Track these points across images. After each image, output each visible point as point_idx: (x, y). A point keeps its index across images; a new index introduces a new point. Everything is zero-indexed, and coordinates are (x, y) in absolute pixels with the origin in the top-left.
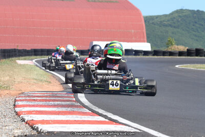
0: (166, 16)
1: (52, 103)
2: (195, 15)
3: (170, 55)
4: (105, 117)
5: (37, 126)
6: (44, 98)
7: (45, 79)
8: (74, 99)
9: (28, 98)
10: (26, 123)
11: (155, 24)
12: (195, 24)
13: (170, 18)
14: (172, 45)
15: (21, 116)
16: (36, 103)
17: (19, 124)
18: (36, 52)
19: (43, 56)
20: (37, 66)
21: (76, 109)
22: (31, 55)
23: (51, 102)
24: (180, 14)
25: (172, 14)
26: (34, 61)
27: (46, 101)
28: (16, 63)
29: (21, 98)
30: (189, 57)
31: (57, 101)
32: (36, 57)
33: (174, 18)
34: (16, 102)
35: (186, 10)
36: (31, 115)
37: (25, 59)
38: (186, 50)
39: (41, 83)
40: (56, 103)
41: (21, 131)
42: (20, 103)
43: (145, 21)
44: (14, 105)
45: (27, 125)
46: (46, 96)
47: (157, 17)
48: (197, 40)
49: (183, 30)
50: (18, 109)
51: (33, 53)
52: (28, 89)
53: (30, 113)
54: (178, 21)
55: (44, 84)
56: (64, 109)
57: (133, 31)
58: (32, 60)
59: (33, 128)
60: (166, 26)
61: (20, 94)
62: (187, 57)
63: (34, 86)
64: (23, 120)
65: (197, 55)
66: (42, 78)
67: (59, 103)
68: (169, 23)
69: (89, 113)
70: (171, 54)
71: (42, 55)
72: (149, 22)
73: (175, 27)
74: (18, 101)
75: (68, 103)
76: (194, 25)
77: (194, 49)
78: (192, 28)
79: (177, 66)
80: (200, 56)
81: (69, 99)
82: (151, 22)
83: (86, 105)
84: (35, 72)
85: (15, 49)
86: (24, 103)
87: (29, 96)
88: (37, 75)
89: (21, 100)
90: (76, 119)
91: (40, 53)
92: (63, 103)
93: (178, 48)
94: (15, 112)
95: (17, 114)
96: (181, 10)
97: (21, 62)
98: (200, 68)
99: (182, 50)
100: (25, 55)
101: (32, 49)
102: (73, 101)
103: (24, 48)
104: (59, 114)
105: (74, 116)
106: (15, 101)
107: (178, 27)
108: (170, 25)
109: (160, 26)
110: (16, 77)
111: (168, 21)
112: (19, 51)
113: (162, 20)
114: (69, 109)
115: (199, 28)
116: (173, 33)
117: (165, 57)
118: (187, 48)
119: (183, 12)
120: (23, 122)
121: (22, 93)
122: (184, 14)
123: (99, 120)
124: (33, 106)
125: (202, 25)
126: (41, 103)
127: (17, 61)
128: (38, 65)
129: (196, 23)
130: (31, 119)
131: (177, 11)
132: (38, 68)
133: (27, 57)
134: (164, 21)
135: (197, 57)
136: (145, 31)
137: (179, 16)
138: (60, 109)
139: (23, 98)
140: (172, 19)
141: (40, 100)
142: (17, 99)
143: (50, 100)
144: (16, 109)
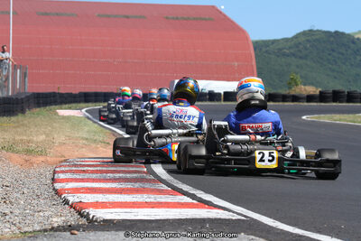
0: (286, 40)
1: (111, 175)
2: (332, 39)
3: (293, 101)
4: (193, 196)
5: (87, 211)
6: (98, 168)
7: (101, 139)
8: (145, 170)
9: (74, 168)
10: (71, 206)
11: (270, 53)
12: (332, 52)
13: (292, 43)
14: (297, 85)
15: (63, 196)
16: (87, 176)
17: (60, 208)
18: (86, 98)
19: (97, 104)
20: (88, 118)
21: (147, 186)
22: (80, 102)
23: (108, 175)
24: (310, 38)
25: (296, 37)
26: (84, 110)
27: (101, 172)
28: (56, 114)
29: (63, 169)
30: (323, 104)
31: (119, 172)
32: (87, 104)
33: (300, 43)
34: (56, 175)
35: (318, 31)
36: (79, 195)
37: (70, 108)
38: (318, 93)
39: (94, 145)
40: (117, 175)
41: (63, 218)
42: (62, 176)
43: (255, 49)
44: (53, 179)
45: (72, 210)
47: (274, 42)
48: (335, 78)
49: (314, 62)
50: (58, 186)
51: (83, 99)
52: (74, 154)
53: (77, 191)
54: (306, 49)
55: (99, 146)
56: (129, 185)
57: (236, 64)
58: (81, 109)
59: (82, 215)
60: (288, 56)
61: (62, 162)
62: (319, 104)
63: (84, 149)
64: (66, 202)
65: (334, 101)
66: (97, 137)
67: (121, 175)
68: (292, 51)
69: (167, 190)
70: (295, 98)
71: (96, 101)
72: (260, 49)
73: (301, 58)
74: (59, 172)
75: (135, 175)
76: (330, 54)
77: (331, 90)
78: (328, 59)
79: (304, 117)
80: (340, 102)
81: (137, 169)
82: (264, 49)
83: (163, 178)
84: (86, 129)
85: (54, 93)
86: (69, 176)
87: (75, 166)
88: (88, 132)
89: (63, 172)
90: (148, 200)
91: (93, 98)
92: (128, 176)
93: (305, 90)
94: (54, 189)
95: (58, 193)
96: (310, 31)
97: (64, 112)
98: (340, 120)
99: (312, 93)
100: (71, 102)
101: (80, 93)
102: (144, 172)
103: (69, 92)
104: (121, 193)
105: (145, 196)
106: (55, 172)
107: (305, 57)
108: (294, 55)
109: (278, 56)
110: (56, 136)
111: (290, 48)
112: (61, 95)
113: (281, 46)
114: (137, 185)
115: (339, 58)
116: (298, 67)
117: (286, 104)
118: (320, 89)
119: (313, 35)
120: (66, 206)
121: (65, 161)
122: (314, 37)
123: (183, 201)
124: (82, 180)
125: (343, 54)
126: (94, 176)
127: (58, 111)
128: (90, 116)
129: (333, 50)
130: (77, 200)
131: (304, 33)
132: (90, 122)
133: (74, 105)
134: (283, 48)
135: (334, 104)
136: (254, 63)
137: (308, 41)
138: (123, 185)
139: (67, 169)
140: (297, 45)
141: (93, 172)
142: (57, 169)
143: (107, 172)
144: (55, 185)
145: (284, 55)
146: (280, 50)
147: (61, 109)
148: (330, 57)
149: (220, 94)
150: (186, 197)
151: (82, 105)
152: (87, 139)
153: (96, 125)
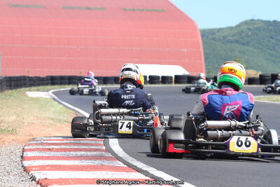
0: (231, 28)
1: (73, 153)
2: (271, 28)
4: (146, 173)
6: (63, 147)
7: (65, 119)
8: (104, 148)
9: (41, 147)
10: (38, 183)
11: (215, 40)
12: (271, 40)
13: (236, 31)
15: (30, 173)
16: (52, 154)
17: (28, 184)
18: (53, 81)
19: (62, 86)
20: (54, 99)
21: (106, 163)
22: (47, 84)
23: (71, 153)
24: (251, 27)
25: (239, 26)
26: (50, 92)
27: (65, 150)
28: (26, 95)
29: (31, 147)
30: (262, 86)
31: (81, 150)
32: (53, 87)
33: (242, 31)
34: (25, 153)
35: (259, 20)
36: (44, 172)
37: (38, 90)
38: (258, 76)
39: (59, 125)
40: (79, 153)
42: (29, 154)
43: (202, 36)
44: (22, 157)
45: (39, 186)
46: (66, 144)
47: (219, 30)
48: (274, 61)
49: (255, 48)
50: (26, 163)
51: (50, 81)
52: (41, 133)
53: (43, 168)
54: (248, 36)
55: (63, 125)
56: (90, 163)
57: (185, 50)
58: (48, 91)
60: (232, 42)
61: (30, 140)
62: (259, 86)
63: (50, 129)
64: (33, 179)
66: (61, 117)
67: (82, 153)
68: (236, 38)
69: (123, 167)
71: (61, 84)
72: (207, 37)
73: (243, 44)
74: (27, 150)
75: (95, 153)
76: (269, 41)
77: (270, 75)
78: (267, 46)
81: (97, 147)
82: (210, 37)
83: (120, 155)
84: (52, 109)
85: (24, 77)
86: (36, 154)
87: (42, 144)
88: (54, 112)
89: (31, 150)
91: (59, 81)
92: (89, 154)
94: (23, 166)
95: (26, 170)
96: (252, 20)
97: (33, 93)
99: (253, 76)
100: (39, 85)
101: (47, 76)
102: (103, 150)
103: (38, 75)
104: (82, 170)
105: (104, 172)
106: (24, 150)
107: (247, 44)
108: (237, 41)
109: (223, 43)
110: (25, 117)
111: (234, 36)
112: (31, 79)
113: (226, 34)
114: (97, 162)
115: (277, 45)
116: (240, 52)
118: (260, 73)
119: (254, 24)
120: (33, 182)
121: (34, 139)
122: (255, 26)
124: (48, 158)
126: (58, 154)
127: (27, 93)
128: (56, 98)
129: (272, 38)
130: (43, 177)
131: (246, 23)
132: (56, 103)
134: (228, 36)
136: (202, 50)
137: (249, 29)
138: (84, 163)
139: (34, 147)
140: (240, 33)
141: (57, 150)
142: (26, 148)
143: (70, 150)
144: (24, 162)
145: (228, 42)
146: (224, 37)
147: (30, 91)
148: (268, 44)
149: (171, 77)
150: (140, 174)
151: (49, 87)
152: (53, 119)
153: (61, 106)
